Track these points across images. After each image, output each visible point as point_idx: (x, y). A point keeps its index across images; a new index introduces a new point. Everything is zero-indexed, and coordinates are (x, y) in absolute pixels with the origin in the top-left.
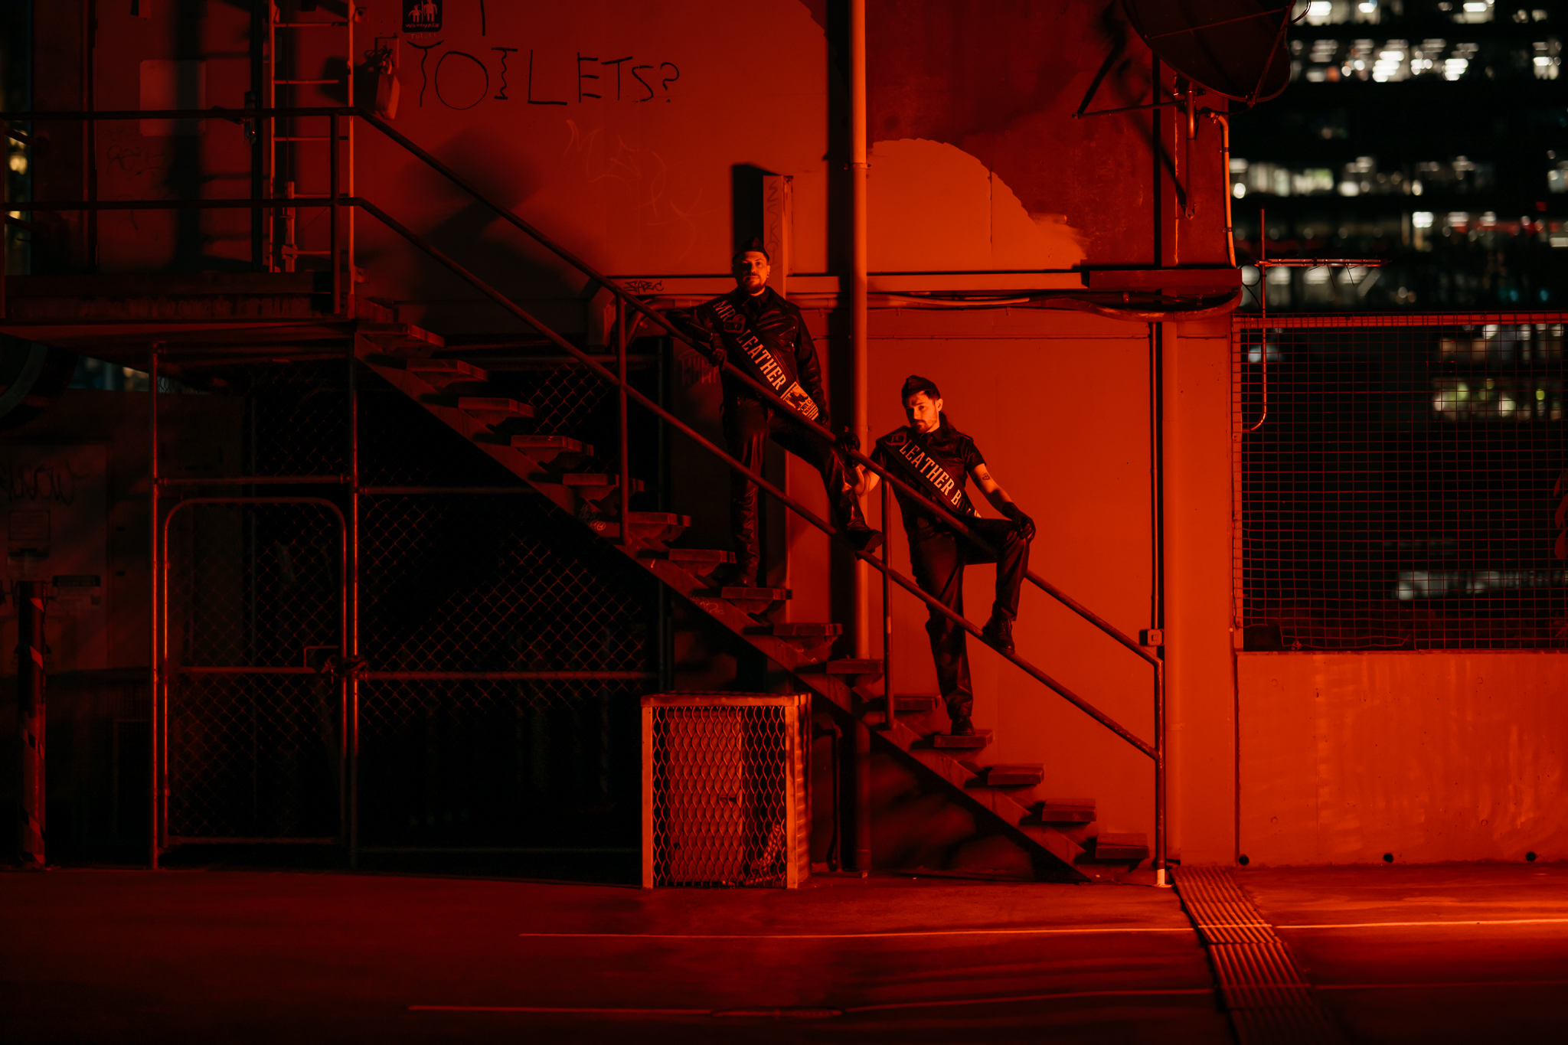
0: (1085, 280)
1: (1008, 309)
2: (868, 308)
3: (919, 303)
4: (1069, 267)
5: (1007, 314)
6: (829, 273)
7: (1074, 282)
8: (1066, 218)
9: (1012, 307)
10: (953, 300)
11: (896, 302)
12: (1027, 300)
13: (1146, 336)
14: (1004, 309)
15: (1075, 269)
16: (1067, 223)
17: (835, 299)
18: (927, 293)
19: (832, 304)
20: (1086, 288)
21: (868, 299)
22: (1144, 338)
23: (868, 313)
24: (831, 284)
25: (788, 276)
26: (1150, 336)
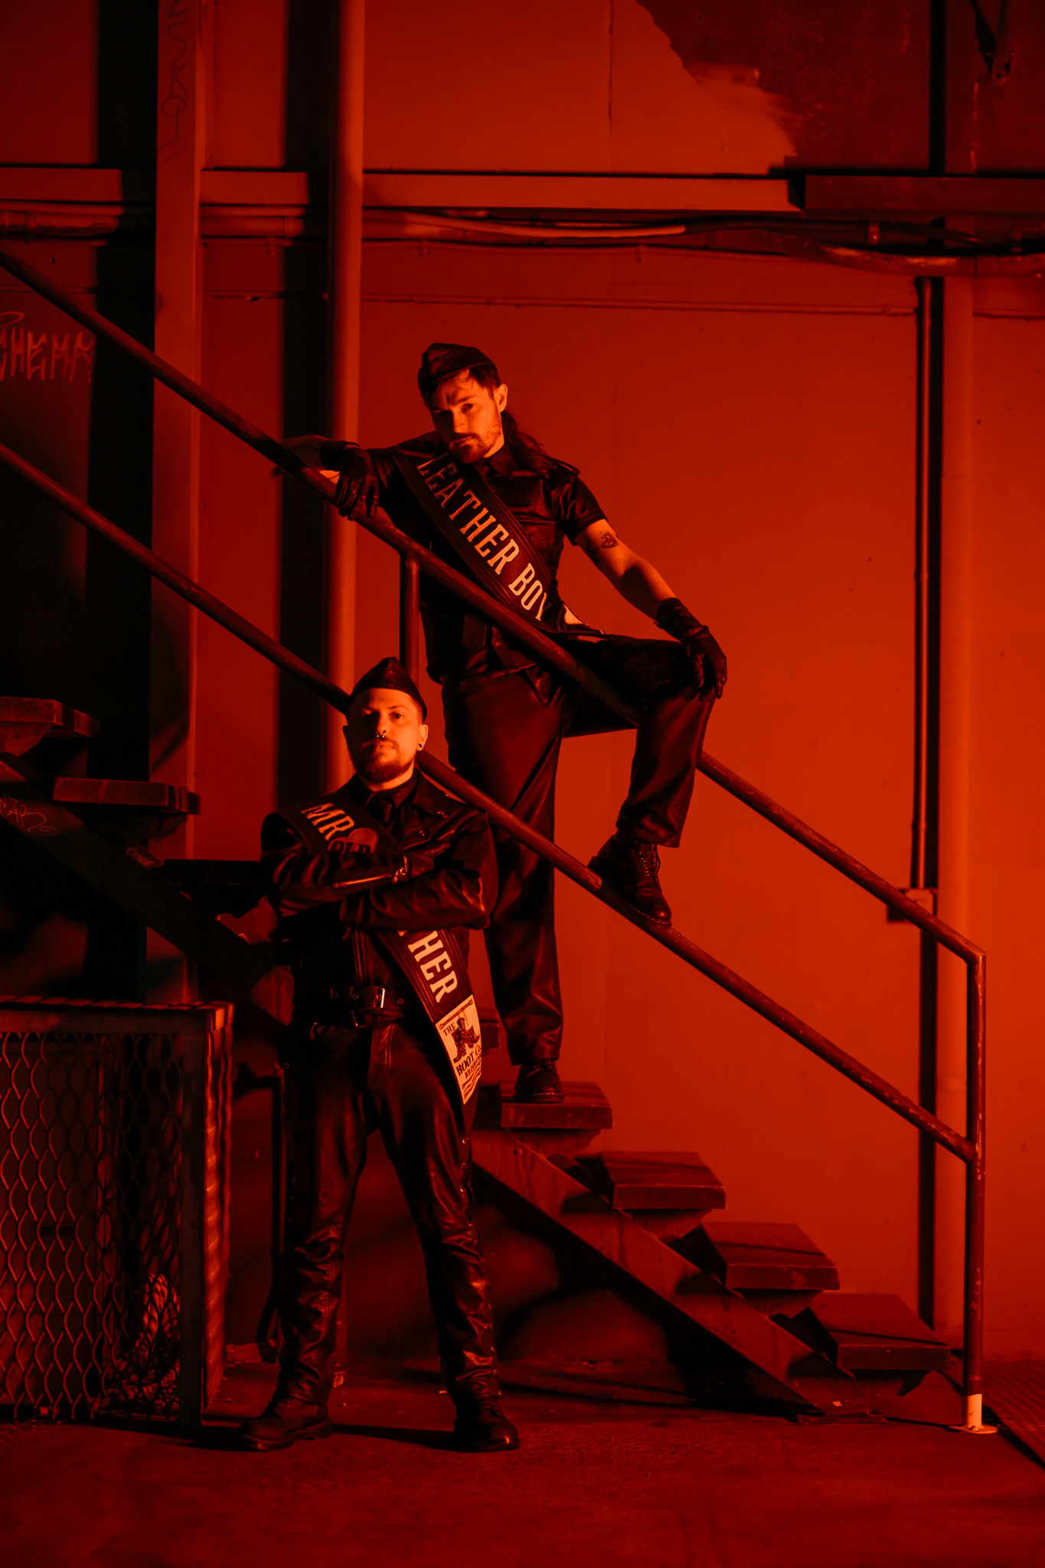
0: (797, 194)
1: (642, 249)
2: (364, 240)
3: (465, 231)
4: (763, 171)
5: (639, 260)
6: (288, 167)
7: (774, 198)
8: (757, 74)
9: (649, 245)
10: (533, 226)
11: (420, 227)
12: (680, 230)
13: (910, 311)
14: (633, 250)
15: (774, 174)
16: (761, 84)
17: (298, 217)
18: (482, 213)
19: (292, 227)
20: (797, 210)
21: (365, 220)
22: (907, 315)
23: (363, 249)
24: (291, 189)
25: (204, 170)
26: (919, 312)
